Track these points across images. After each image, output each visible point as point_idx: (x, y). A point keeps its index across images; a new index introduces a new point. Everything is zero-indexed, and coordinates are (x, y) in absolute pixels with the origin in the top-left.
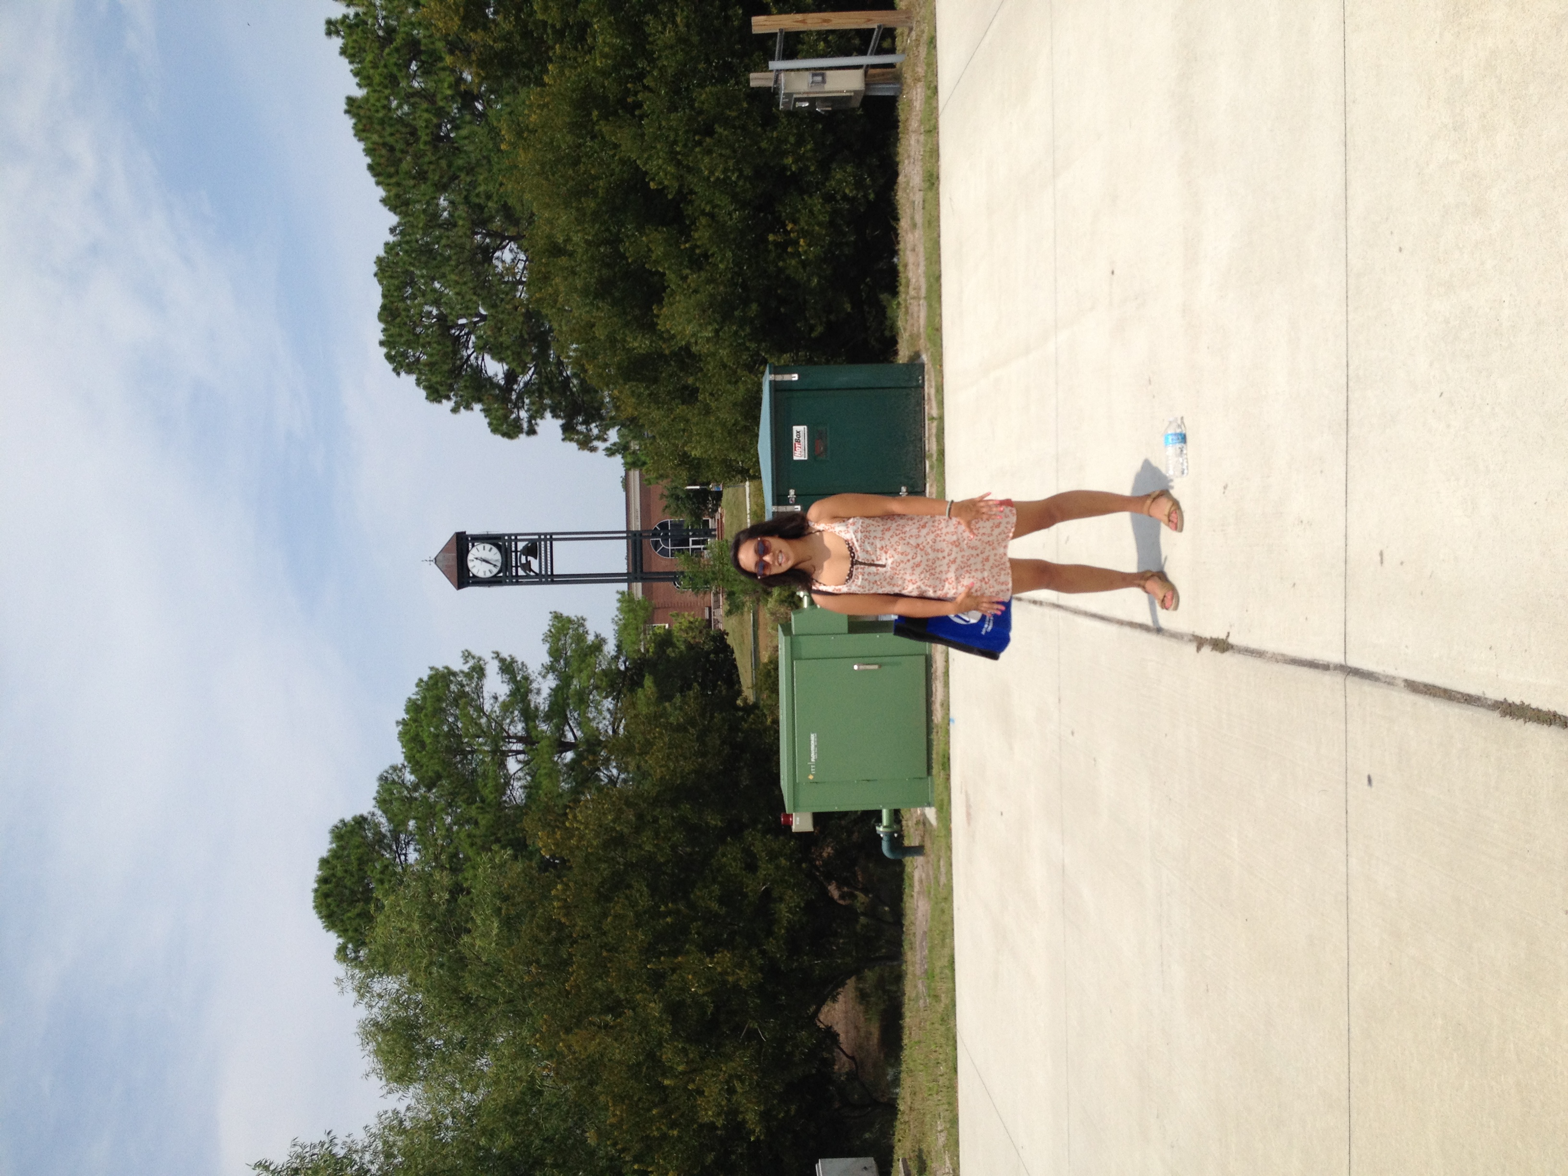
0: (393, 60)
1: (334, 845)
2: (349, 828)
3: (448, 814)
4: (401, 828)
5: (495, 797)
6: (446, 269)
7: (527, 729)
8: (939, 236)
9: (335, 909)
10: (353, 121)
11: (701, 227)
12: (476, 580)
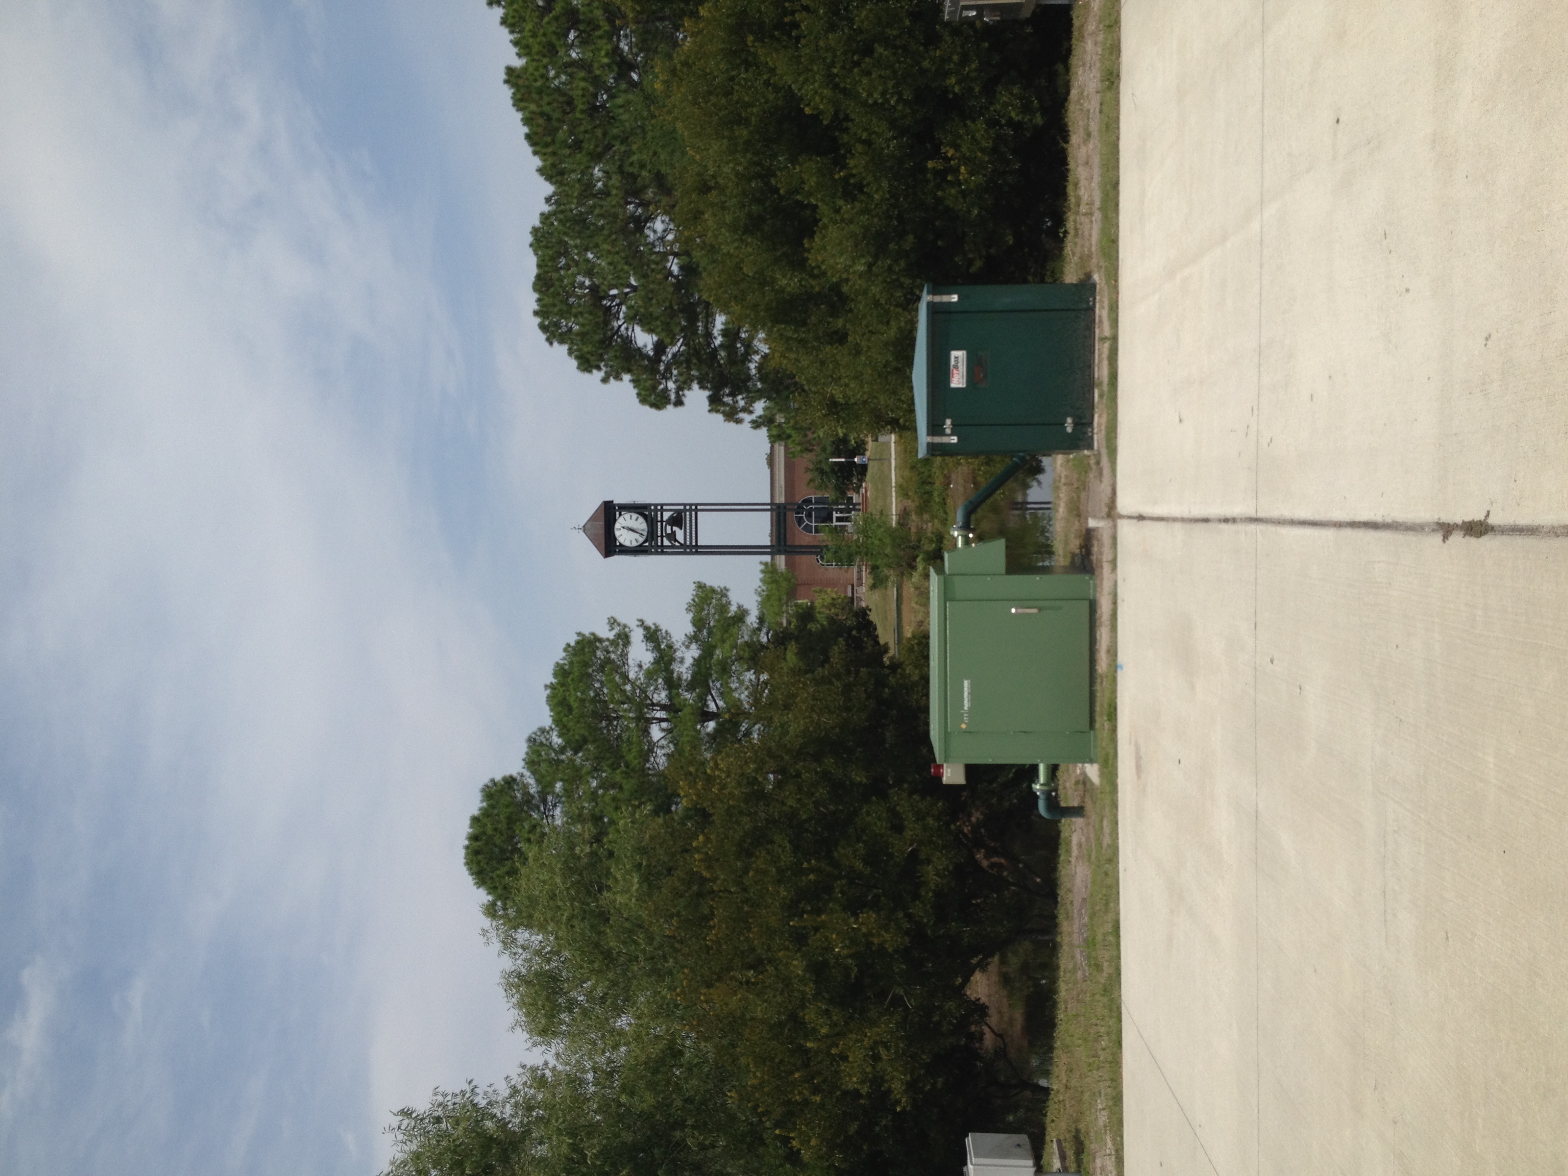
0: (553, 28)
1: (485, 804)
2: (499, 788)
3: (593, 777)
4: (548, 790)
5: (639, 763)
6: (599, 239)
7: (670, 697)
8: (1118, 139)
9: (485, 867)
10: (512, 91)
11: (857, 155)
12: (622, 548)
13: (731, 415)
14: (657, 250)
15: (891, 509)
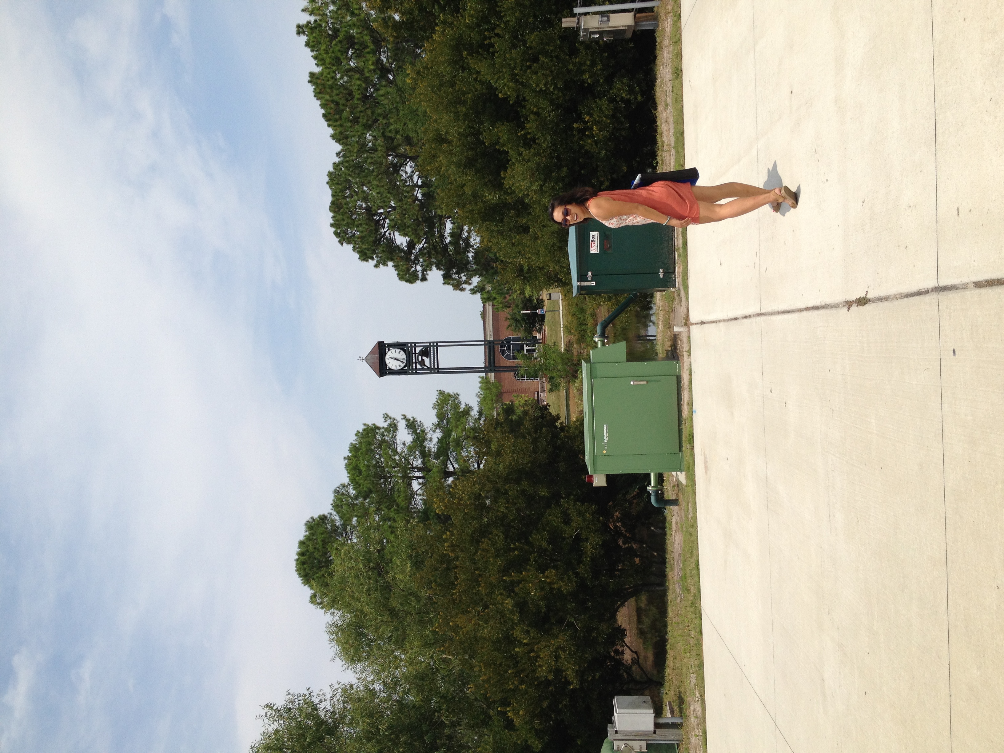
0: (337, 48)
1: (307, 533)
2: (316, 522)
3: (376, 514)
4: (348, 523)
5: (406, 504)
6: (371, 178)
7: (424, 463)
8: (683, 107)
9: (309, 572)
10: (314, 87)
11: (531, 121)
12: (391, 371)
13: (458, 286)
14: (408, 184)
15: (561, 341)
